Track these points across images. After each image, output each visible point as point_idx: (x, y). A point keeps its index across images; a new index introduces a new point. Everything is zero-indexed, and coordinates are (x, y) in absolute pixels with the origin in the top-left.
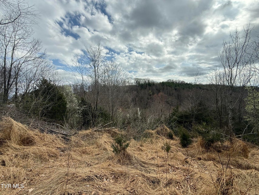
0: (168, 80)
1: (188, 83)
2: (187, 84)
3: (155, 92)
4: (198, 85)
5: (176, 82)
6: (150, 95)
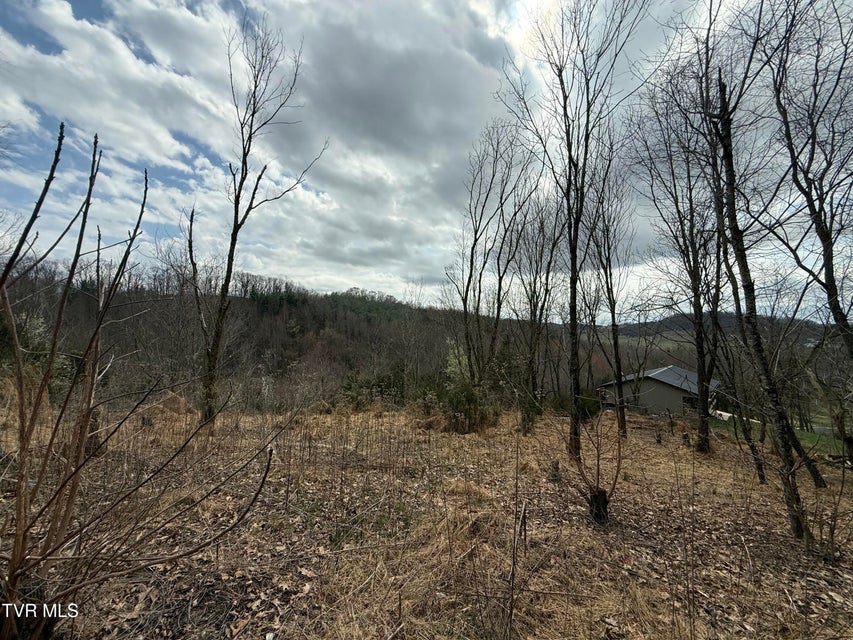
0: (351, 290)
2: (400, 304)
3: (309, 325)
6: (293, 335)
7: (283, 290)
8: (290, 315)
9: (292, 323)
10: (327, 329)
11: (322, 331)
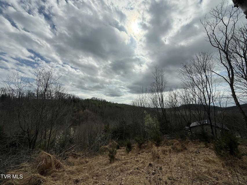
0: (93, 98)
1: (109, 102)
2: (107, 102)
3: (80, 109)
4: (115, 104)
5: (99, 100)
6: (75, 112)
7: (72, 98)
8: (74, 105)
9: (75, 108)
10: (86, 110)
11: (85, 111)
